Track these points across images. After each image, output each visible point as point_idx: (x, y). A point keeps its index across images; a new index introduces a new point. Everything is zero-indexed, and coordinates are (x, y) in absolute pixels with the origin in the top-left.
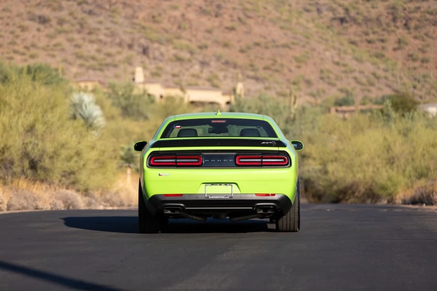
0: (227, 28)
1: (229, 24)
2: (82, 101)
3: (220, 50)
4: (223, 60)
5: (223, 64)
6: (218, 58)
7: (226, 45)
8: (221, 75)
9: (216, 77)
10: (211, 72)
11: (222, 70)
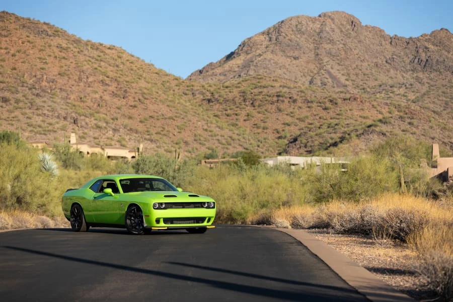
0: (131, 106)
1: (133, 104)
3: (126, 121)
4: (128, 128)
5: (128, 130)
6: (125, 127)
7: (130, 118)
8: (127, 138)
9: (124, 139)
10: (120, 136)
11: (128, 134)
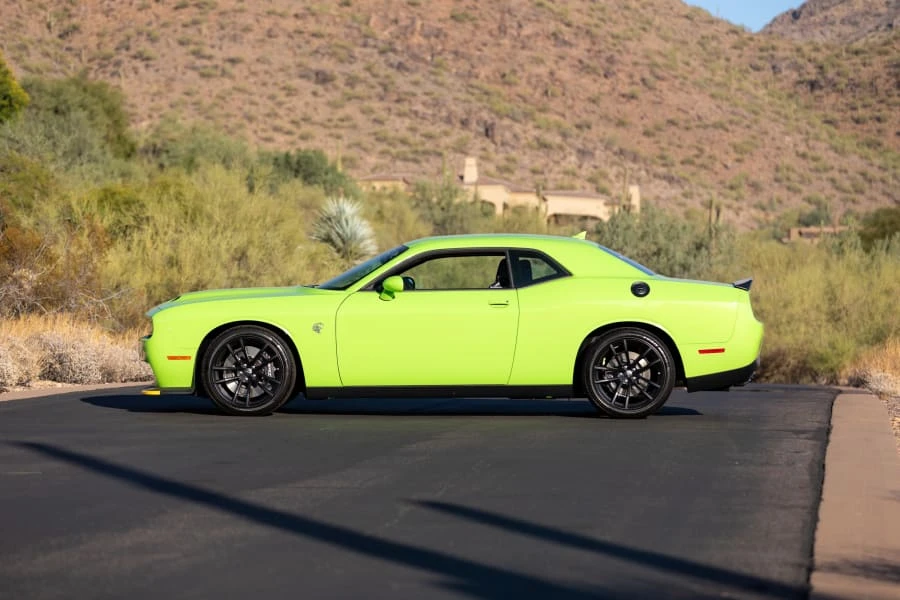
0: (623, 96)
1: (627, 90)
3: (611, 132)
4: (616, 148)
5: (615, 154)
7: (621, 124)
8: (612, 172)
9: (605, 176)
11: (613, 163)
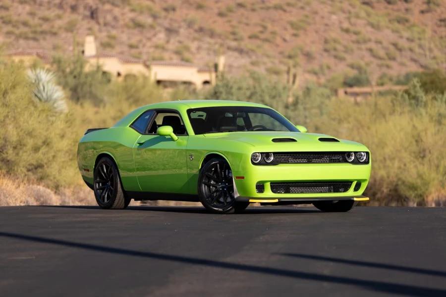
2: (38, 80)
3: (193, 14)
4: (196, 27)
5: (196, 31)
6: (190, 25)
7: (200, 7)
9: (187, 49)
10: (180, 42)
11: (195, 39)
